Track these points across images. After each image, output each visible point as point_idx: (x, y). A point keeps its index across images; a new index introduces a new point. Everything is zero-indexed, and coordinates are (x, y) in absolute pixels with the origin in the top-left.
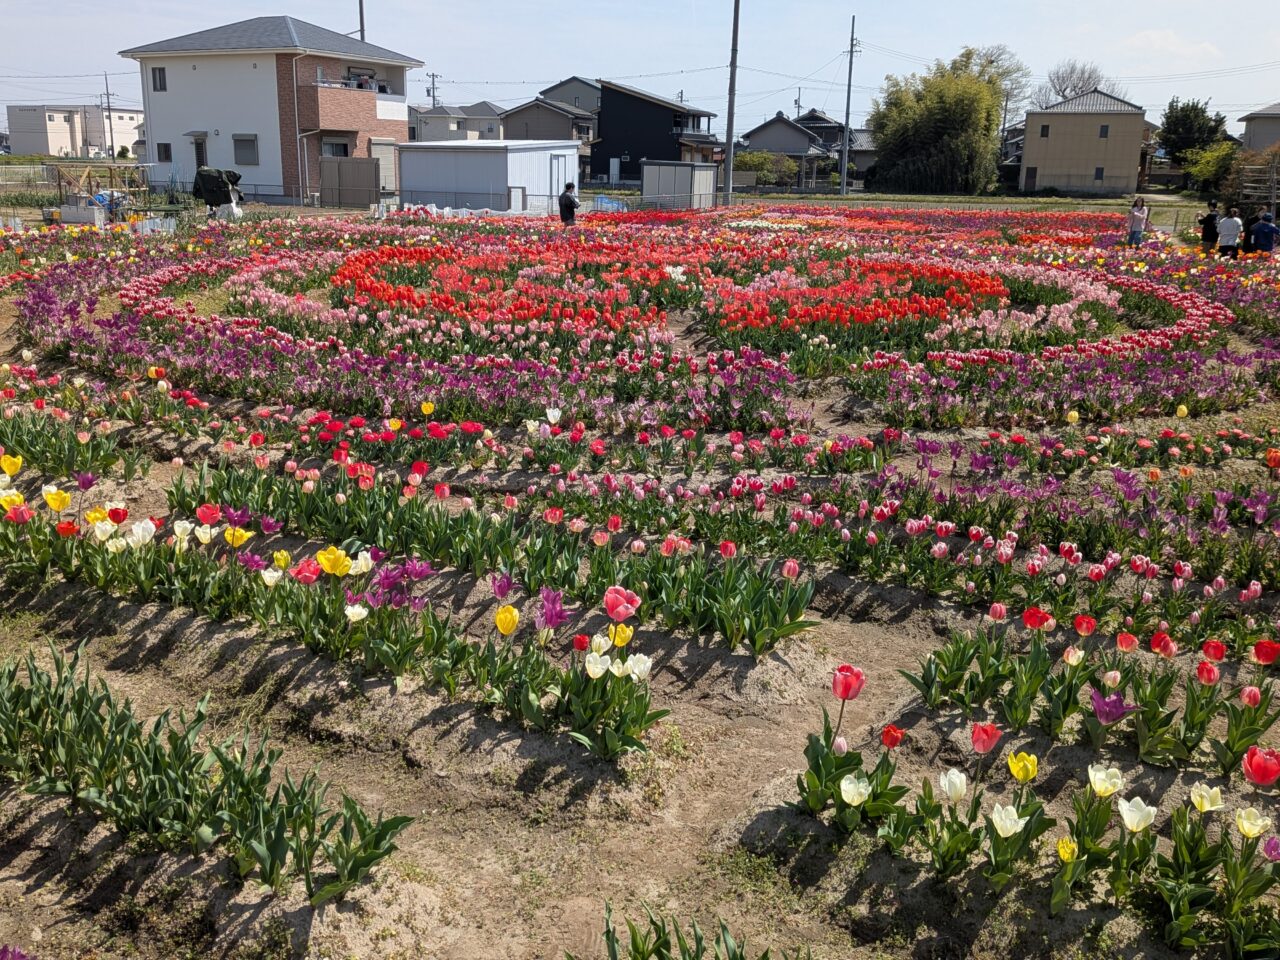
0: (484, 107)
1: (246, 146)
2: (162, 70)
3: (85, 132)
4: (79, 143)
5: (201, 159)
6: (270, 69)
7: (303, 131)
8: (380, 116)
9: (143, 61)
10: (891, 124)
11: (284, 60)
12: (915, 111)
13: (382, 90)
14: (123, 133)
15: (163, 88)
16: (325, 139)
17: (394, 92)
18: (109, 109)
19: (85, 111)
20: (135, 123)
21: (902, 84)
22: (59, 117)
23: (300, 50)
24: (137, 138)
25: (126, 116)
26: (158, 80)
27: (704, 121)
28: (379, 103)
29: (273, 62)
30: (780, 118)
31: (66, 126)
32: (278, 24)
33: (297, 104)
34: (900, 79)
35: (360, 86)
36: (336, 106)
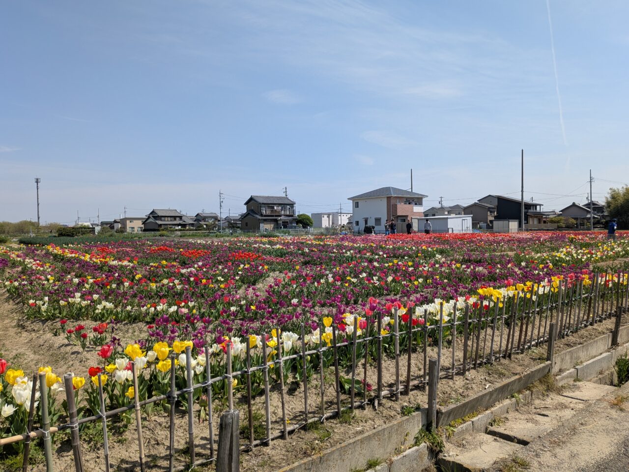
0: (457, 206)
1: (378, 221)
2: (358, 203)
3: (333, 220)
4: (331, 224)
5: (366, 223)
6: (385, 201)
7: (393, 216)
8: (414, 211)
9: (353, 201)
10: (612, 205)
11: (389, 198)
12: (621, 201)
13: (416, 204)
14: (344, 220)
15: (358, 207)
16: (399, 218)
17: (419, 204)
18: (341, 213)
19: (333, 214)
20: (347, 217)
21: (617, 191)
22: (326, 216)
23: (393, 195)
24: (348, 221)
25: (345, 215)
26: (357, 205)
27: (538, 207)
28: (414, 207)
29: (386, 199)
30: (574, 205)
31: (328, 218)
32: (387, 189)
33: (392, 209)
34: (616, 189)
35: (409, 203)
36: (402, 209)
